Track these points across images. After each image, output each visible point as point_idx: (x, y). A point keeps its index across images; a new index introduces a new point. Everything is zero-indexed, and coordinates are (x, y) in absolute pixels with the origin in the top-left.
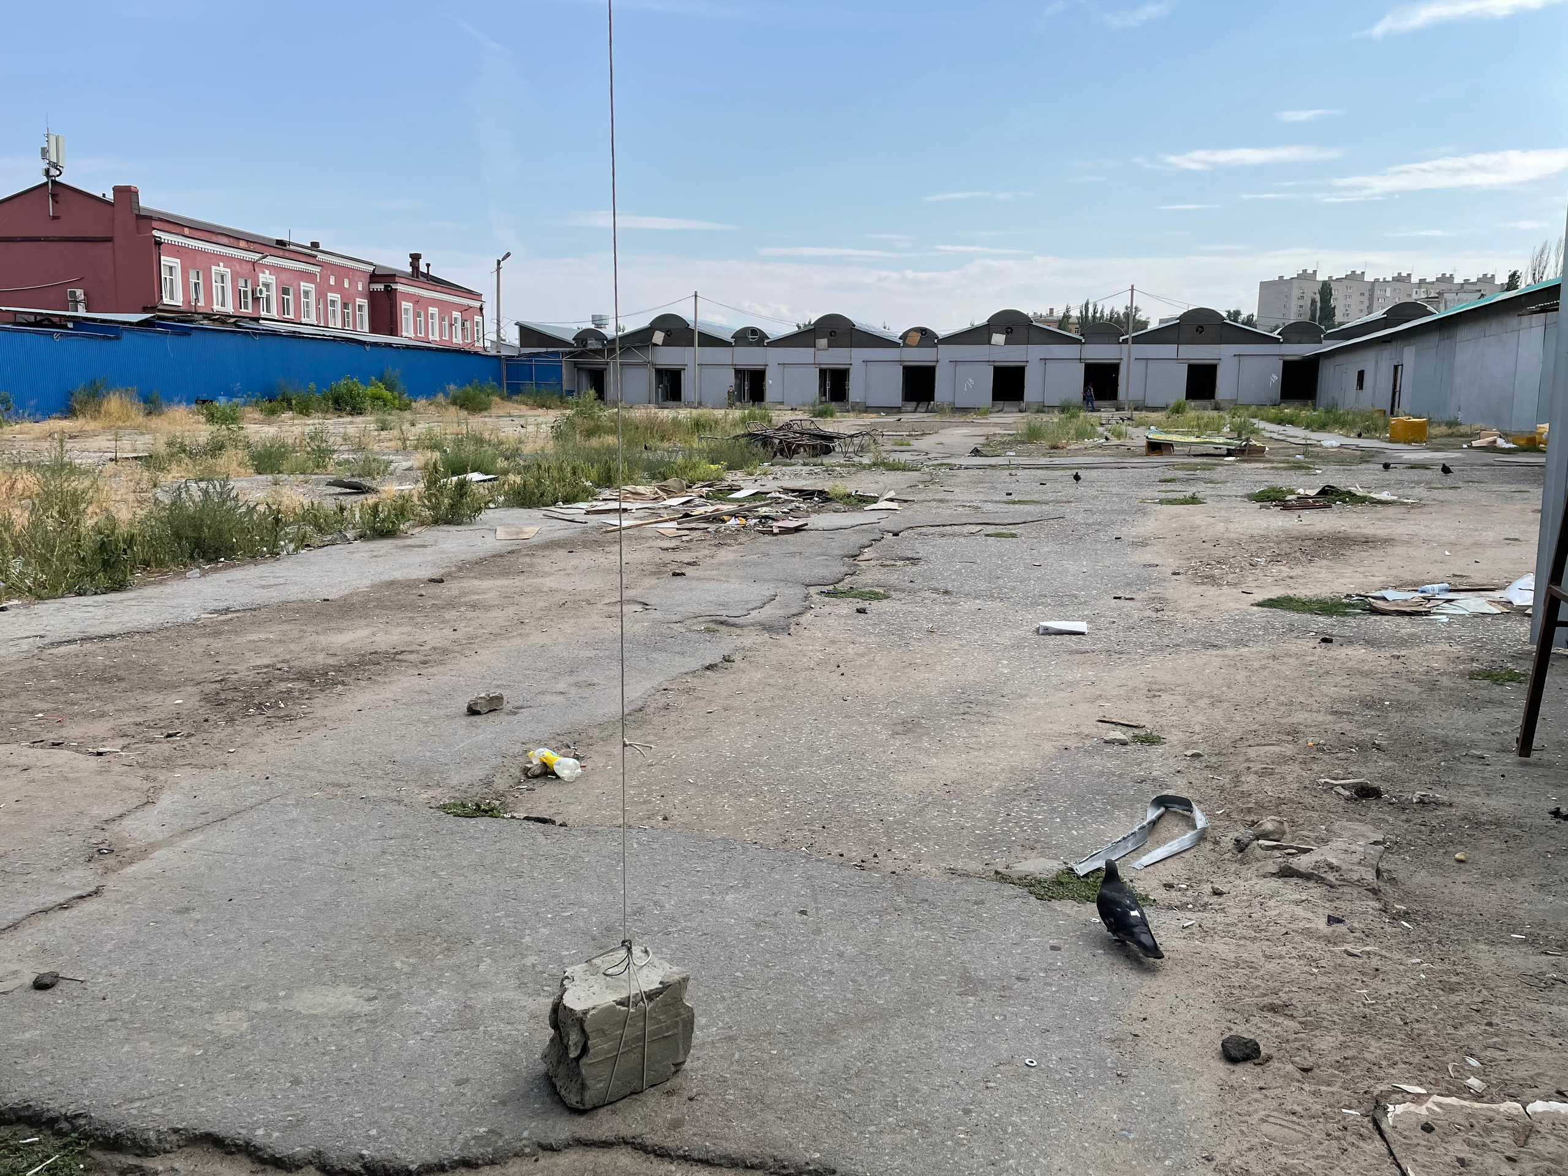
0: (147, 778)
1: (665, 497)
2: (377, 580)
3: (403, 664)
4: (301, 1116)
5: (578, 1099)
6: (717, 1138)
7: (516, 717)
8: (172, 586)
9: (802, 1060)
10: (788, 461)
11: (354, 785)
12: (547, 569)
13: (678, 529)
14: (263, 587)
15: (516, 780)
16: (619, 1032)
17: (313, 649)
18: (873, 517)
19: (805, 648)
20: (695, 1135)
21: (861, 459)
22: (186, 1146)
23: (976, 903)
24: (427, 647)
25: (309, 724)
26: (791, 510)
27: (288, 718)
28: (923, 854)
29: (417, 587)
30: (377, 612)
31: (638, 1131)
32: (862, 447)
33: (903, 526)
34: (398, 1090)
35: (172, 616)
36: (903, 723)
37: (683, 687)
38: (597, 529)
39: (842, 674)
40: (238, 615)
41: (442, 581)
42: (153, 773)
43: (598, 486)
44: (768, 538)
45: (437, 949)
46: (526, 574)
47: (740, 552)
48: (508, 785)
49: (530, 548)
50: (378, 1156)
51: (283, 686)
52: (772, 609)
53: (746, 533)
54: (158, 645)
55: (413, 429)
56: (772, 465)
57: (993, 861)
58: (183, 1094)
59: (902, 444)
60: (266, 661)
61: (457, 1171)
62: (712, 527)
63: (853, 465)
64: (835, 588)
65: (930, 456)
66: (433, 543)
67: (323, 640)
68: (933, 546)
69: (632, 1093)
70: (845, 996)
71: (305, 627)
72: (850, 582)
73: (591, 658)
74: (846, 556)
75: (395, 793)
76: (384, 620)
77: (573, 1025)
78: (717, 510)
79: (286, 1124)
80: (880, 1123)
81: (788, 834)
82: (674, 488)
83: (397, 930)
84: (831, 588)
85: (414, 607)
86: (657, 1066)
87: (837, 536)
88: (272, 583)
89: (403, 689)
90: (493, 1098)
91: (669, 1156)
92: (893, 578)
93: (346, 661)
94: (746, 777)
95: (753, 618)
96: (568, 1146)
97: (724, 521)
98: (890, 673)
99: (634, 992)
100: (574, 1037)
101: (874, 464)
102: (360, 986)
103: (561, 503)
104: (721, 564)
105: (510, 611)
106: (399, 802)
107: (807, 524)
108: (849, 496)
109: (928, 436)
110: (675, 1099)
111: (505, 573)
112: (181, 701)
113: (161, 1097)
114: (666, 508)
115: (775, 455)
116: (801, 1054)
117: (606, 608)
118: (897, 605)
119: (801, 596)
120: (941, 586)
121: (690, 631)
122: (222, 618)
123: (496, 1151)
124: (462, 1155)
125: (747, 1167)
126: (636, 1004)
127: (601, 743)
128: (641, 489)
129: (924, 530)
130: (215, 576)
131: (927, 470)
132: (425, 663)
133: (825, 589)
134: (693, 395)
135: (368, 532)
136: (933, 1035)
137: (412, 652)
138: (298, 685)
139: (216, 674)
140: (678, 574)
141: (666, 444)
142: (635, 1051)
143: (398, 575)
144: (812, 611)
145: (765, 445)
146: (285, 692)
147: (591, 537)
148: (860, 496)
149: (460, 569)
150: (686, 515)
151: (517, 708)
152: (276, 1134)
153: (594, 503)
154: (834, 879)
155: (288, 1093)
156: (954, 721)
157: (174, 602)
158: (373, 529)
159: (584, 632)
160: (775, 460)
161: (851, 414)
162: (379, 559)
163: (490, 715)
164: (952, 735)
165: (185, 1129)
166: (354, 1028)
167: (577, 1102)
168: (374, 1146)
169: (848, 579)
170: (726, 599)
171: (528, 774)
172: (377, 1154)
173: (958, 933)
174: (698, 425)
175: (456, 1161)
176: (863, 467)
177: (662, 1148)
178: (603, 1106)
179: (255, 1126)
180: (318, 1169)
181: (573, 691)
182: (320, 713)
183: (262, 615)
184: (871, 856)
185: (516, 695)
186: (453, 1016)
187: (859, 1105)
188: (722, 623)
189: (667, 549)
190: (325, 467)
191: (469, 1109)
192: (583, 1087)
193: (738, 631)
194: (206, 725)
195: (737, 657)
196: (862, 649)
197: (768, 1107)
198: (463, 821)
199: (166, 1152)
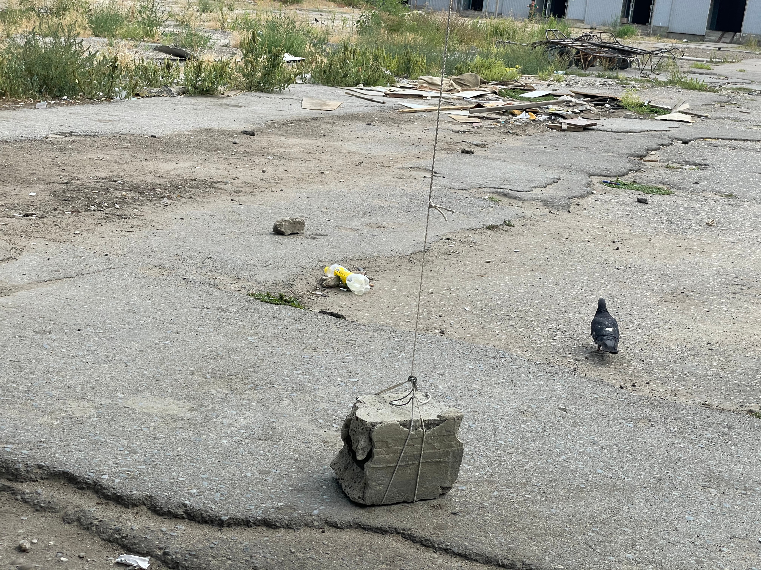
0: (10, 242)
1: (460, 89)
2: (197, 127)
3: (219, 191)
4: (136, 473)
5: (361, 495)
6: (474, 541)
7: (315, 241)
8: (24, 112)
9: (554, 505)
10: (583, 72)
11: (177, 269)
12: (346, 135)
13: (469, 117)
14: (100, 121)
15: (313, 288)
16: (400, 448)
17: (143, 171)
18: (665, 126)
19: (583, 224)
20: (456, 536)
21: (657, 77)
22: (47, 479)
23: (727, 427)
24: (239, 181)
25: (140, 223)
26: (581, 111)
27: (123, 217)
28: (679, 391)
29: (232, 136)
30: (197, 151)
31: (408, 526)
32: (659, 65)
33: (693, 136)
34: (213, 469)
35: (25, 132)
36: (672, 293)
37: (464, 240)
38: (395, 109)
39: (617, 249)
40: (79, 138)
41: (253, 134)
42: (14, 239)
43: (397, 75)
44: (555, 133)
45: (246, 387)
46: (327, 137)
47: (527, 141)
48: (305, 290)
49: (332, 117)
50: (197, 507)
51: (118, 194)
52: (554, 190)
53: (535, 126)
54: (14, 152)
55: (231, 14)
56: (566, 74)
57: (748, 405)
58: (45, 445)
59: (702, 69)
60: (104, 174)
61: (259, 528)
62: (502, 119)
63: (649, 81)
64: (617, 180)
65: (729, 80)
66: (246, 105)
67: (151, 165)
68: (723, 156)
69: (405, 502)
70: (596, 471)
71: (136, 154)
72: (634, 177)
73: (383, 207)
74: (632, 156)
75: (211, 280)
76: (203, 158)
77: (362, 434)
78: (509, 104)
79: (125, 476)
80: (619, 556)
81: (554, 359)
82: (469, 82)
83: (213, 370)
84: (614, 179)
85: (227, 151)
86: (427, 485)
87: (625, 137)
88: (107, 119)
89: (219, 208)
90: (290, 486)
91: (433, 547)
92: (676, 178)
93: (170, 183)
94: (518, 313)
95: (536, 194)
96: (350, 527)
97: (514, 115)
98: (664, 254)
99: (415, 418)
100: (362, 443)
101: (671, 82)
102: (183, 400)
103: (361, 85)
104: (509, 149)
105: (313, 164)
106: (215, 286)
107: (596, 124)
108: (642, 105)
109: (730, 64)
110: (440, 512)
111: (310, 134)
112: (34, 194)
113: (28, 444)
114: (459, 99)
115: (570, 64)
116: (552, 501)
117: (398, 171)
118: (680, 201)
119: (584, 182)
120: (727, 190)
121: (474, 197)
122: (67, 139)
123: (290, 519)
124: (264, 516)
125: (499, 565)
126: (416, 428)
127: (388, 271)
128: (437, 80)
129: (715, 142)
130: (59, 108)
131: (725, 92)
132: (237, 192)
133: (608, 180)
134: (494, 7)
135: (190, 88)
136: (674, 509)
137: (226, 183)
138: (131, 195)
139: (63, 179)
140: (467, 152)
141: (464, 47)
142: (411, 467)
143: (215, 125)
144: (593, 196)
145: (562, 54)
146: (120, 198)
147: (387, 115)
148: (653, 106)
149: (269, 127)
150: (479, 106)
151: (316, 235)
152: (117, 481)
153: (393, 88)
154: (594, 391)
155: (127, 457)
156: (723, 298)
157: (28, 123)
158: (195, 86)
159: (377, 187)
160: (569, 70)
161: (652, 38)
162: (199, 112)
163: (292, 237)
164: (720, 309)
165: (46, 466)
166: (178, 426)
167: (359, 498)
168: (194, 500)
169: (631, 175)
170: (511, 177)
171: (323, 284)
172: (197, 505)
173: (706, 445)
174: (496, 31)
175: (258, 520)
176: (660, 84)
177: (428, 540)
178: (380, 506)
179: (103, 472)
180: (149, 509)
181: (366, 229)
182: (149, 217)
183: (101, 141)
184: (629, 385)
185: (314, 225)
186: (258, 430)
187: (601, 542)
188: (505, 195)
189: (458, 132)
190: (153, 36)
191: (270, 490)
192: (366, 485)
193: (520, 203)
194: (55, 213)
195: (517, 224)
196: (639, 232)
197: (520, 529)
198: (269, 306)
199: (31, 480)
